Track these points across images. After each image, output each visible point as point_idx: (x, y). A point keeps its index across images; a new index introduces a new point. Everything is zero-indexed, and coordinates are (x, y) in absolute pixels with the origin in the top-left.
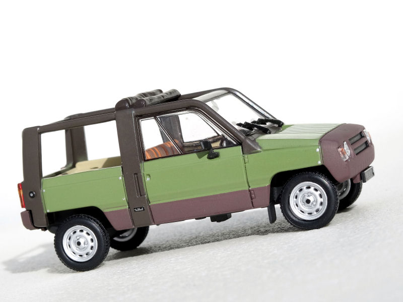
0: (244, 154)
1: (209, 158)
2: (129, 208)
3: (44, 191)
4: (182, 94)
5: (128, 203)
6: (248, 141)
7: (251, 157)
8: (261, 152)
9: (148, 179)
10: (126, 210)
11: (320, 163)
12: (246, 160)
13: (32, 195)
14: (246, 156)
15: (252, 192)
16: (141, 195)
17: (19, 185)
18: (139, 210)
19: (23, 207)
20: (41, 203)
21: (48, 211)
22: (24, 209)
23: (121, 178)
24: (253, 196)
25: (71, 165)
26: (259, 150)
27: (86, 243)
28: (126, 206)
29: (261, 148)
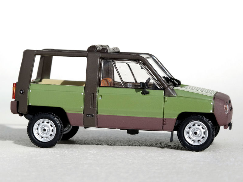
0: (165, 95)
1: (142, 93)
2: (83, 113)
3: (31, 91)
4: (121, 51)
5: (84, 110)
6: (169, 89)
7: (168, 99)
8: (176, 97)
9: (100, 98)
10: (81, 114)
11: (211, 111)
12: (166, 100)
13: (21, 92)
14: (166, 97)
15: (165, 120)
16: (93, 107)
17: (14, 84)
18: (90, 116)
19: (13, 98)
20: (27, 98)
21: (30, 104)
22: (14, 100)
23: (83, 94)
24: (165, 123)
25: (39, 79)
26: (175, 95)
27: (49, 131)
28: (82, 112)
29: (176, 94)
